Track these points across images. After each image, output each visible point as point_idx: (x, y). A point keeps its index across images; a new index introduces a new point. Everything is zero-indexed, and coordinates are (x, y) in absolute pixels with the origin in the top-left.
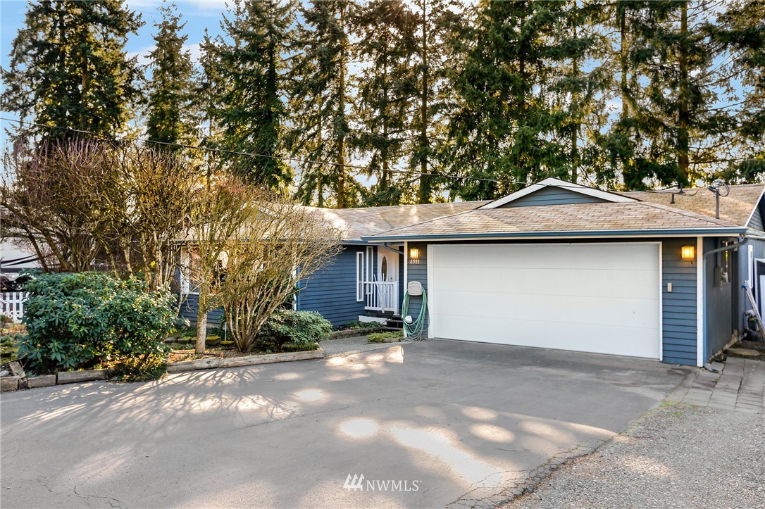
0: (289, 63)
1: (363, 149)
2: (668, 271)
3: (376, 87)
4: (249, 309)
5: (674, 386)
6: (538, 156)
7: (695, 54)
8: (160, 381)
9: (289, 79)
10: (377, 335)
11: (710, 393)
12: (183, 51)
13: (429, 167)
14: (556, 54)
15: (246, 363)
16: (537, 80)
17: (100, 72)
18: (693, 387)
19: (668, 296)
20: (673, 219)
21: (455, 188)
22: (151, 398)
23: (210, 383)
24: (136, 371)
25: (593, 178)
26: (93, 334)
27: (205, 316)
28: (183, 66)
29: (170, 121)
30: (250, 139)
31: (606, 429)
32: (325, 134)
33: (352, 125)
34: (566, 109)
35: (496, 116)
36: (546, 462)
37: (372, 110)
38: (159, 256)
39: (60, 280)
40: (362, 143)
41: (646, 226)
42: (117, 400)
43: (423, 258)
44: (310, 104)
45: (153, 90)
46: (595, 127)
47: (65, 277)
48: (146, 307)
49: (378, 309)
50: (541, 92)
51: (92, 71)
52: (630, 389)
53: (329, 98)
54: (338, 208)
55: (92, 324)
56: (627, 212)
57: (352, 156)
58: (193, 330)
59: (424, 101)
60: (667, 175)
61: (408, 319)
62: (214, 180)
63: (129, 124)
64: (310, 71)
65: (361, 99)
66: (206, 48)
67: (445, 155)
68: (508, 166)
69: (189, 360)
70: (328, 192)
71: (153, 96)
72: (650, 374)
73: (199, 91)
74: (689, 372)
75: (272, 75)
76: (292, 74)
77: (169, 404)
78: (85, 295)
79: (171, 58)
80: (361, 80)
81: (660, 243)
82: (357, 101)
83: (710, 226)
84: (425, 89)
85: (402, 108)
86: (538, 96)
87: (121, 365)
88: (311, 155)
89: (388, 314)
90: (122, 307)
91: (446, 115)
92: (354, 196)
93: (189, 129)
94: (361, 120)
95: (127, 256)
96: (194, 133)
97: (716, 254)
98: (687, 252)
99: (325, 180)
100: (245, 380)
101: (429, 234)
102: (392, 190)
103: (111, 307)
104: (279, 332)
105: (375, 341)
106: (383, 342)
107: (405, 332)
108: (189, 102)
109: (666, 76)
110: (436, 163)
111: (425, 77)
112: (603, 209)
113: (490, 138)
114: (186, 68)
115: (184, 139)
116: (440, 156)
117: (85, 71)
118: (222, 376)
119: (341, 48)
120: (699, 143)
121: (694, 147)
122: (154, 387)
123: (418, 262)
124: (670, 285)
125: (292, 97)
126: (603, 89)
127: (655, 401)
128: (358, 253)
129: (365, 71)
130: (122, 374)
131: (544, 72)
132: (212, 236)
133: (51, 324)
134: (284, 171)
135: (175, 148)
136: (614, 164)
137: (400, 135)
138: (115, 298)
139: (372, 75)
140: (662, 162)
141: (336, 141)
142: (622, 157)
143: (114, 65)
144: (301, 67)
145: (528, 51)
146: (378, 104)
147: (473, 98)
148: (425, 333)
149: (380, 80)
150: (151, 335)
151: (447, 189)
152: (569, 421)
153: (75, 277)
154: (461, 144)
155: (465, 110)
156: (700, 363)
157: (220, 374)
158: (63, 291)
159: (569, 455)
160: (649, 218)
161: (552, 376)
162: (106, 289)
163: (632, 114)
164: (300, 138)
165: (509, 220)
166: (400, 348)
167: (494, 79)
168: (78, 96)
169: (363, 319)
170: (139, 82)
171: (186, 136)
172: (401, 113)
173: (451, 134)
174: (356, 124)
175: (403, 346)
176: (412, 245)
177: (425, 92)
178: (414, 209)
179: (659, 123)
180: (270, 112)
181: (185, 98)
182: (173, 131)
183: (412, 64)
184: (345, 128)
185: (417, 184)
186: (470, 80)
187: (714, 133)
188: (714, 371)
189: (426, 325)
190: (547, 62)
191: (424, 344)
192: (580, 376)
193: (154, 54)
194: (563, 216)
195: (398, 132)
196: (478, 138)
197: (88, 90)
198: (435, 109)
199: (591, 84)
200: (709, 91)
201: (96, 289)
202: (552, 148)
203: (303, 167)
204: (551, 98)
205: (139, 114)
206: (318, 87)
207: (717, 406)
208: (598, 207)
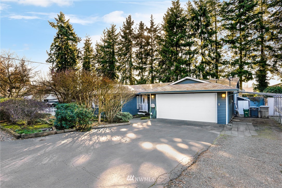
0: (118, 49)
1: (136, 70)
2: (219, 100)
3: (140, 54)
4: (111, 112)
5: (221, 130)
6: (181, 71)
7: (219, 45)
8: (90, 131)
9: (118, 53)
10: (143, 118)
11: (231, 131)
12: (91, 46)
13: (153, 74)
14: (185, 45)
15: (111, 126)
16: (180, 52)
17: (71, 52)
18: (226, 130)
19: (218, 107)
20: (220, 87)
21: (160, 80)
22: (89, 136)
23: (103, 132)
24: (84, 129)
25: (195, 76)
26: (73, 120)
27: (100, 114)
28: (91, 50)
29: (88, 64)
30: (108, 68)
31: (208, 143)
32: (127, 67)
33: (134, 64)
34: (188, 59)
35: (170, 61)
36: (197, 153)
37: (139, 60)
38: (88, 99)
39: (64, 105)
40: (137, 68)
41: (213, 89)
42: (80, 137)
43: (155, 98)
44: (123, 59)
45: (84, 56)
46: (195, 64)
47: (65, 104)
48: (86, 112)
49: (142, 111)
50: (181, 55)
51: (69, 52)
52: (211, 131)
53: (128, 57)
54: (130, 85)
55: (72, 117)
56: (207, 85)
57: (134, 72)
58: (98, 117)
59: (152, 57)
60: (213, 75)
61: (151, 113)
62: (99, 78)
63: (78, 65)
64: (123, 51)
65: (136, 57)
66: (97, 46)
67: (157, 71)
68: (173, 74)
69: (97, 126)
70: (128, 81)
71: (84, 58)
72: (215, 127)
73: (95, 56)
74: (224, 126)
75: (113, 52)
76: (118, 51)
77: (93, 138)
78: (70, 109)
79: (88, 48)
80: (136, 53)
81: (217, 93)
82: (135, 58)
83: (230, 89)
84: (152, 55)
85: (146, 59)
86: (180, 56)
87: (80, 127)
88: (123, 72)
89: (145, 112)
90: (80, 112)
91: (157, 61)
92: (135, 82)
93: (93, 66)
94: (136, 63)
95: (80, 99)
96: (94, 67)
97: (230, 96)
98: (223, 95)
99: (127, 78)
100: (112, 131)
101: (157, 91)
102: (144, 80)
103: (77, 112)
104: (119, 118)
105: (143, 119)
106: (145, 119)
107: (151, 117)
108: (93, 59)
109: (212, 51)
110: (155, 73)
111: (152, 52)
112: (201, 85)
113: (169, 67)
114: (92, 51)
115: (92, 68)
116: (156, 71)
117: (67, 52)
118: (106, 130)
119: (131, 45)
120: (221, 67)
121: (219, 68)
122: (89, 133)
123: (154, 99)
124: (219, 104)
125: (118, 57)
126: (196, 54)
127: (218, 134)
128: (137, 97)
129: (137, 50)
130: (80, 130)
131: (182, 50)
132: (102, 93)
133: (62, 117)
134: (117, 76)
135: (89, 70)
136: (199, 73)
137: (146, 66)
138: (78, 110)
139: (138, 51)
140: (212, 72)
141: (130, 68)
142: (202, 71)
143: (74, 51)
144: (120, 49)
145: (177, 45)
146: (140, 58)
147: (164, 57)
148: (156, 117)
149: (141, 53)
150: (87, 119)
151: (158, 79)
152: (198, 141)
153: (68, 104)
154: (161, 68)
155: (162, 60)
156: (227, 124)
157: (105, 129)
158: (65, 108)
159: (202, 151)
160: (214, 87)
161: (190, 128)
162: (76, 107)
163: (204, 60)
164: (121, 67)
165: (177, 88)
166: (150, 121)
167: (169, 52)
168: (66, 58)
169: (139, 113)
170: (80, 54)
171: (92, 67)
172: (146, 61)
173: (159, 66)
174: (135, 63)
175: (150, 120)
176: (152, 95)
177: (152, 56)
178: (151, 85)
179: (211, 62)
180: (113, 61)
181: (92, 58)
182: (89, 66)
183: (148, 48)
184: (132, 65)
185: (150, 79)
186: (163, 52)
187: (224, 65)
188: (230, 126)
189: (156, 115)
190: (182, 47)
191: (155, 120)
192: (197, 128)
193: (84, 47)
194: (191, 87)
195: (145, 65)
196: (166, 67)
197: (68, 57)
198: (155, 60)
199: (194, 53)
200: (222, 55)
201: (73, 108)
202: (184, 69)
203: (122, 75)
204: (184, 56)
205: (80, 62)
206: (125, 55)
207: (234, 135)
208: (200, 84)
